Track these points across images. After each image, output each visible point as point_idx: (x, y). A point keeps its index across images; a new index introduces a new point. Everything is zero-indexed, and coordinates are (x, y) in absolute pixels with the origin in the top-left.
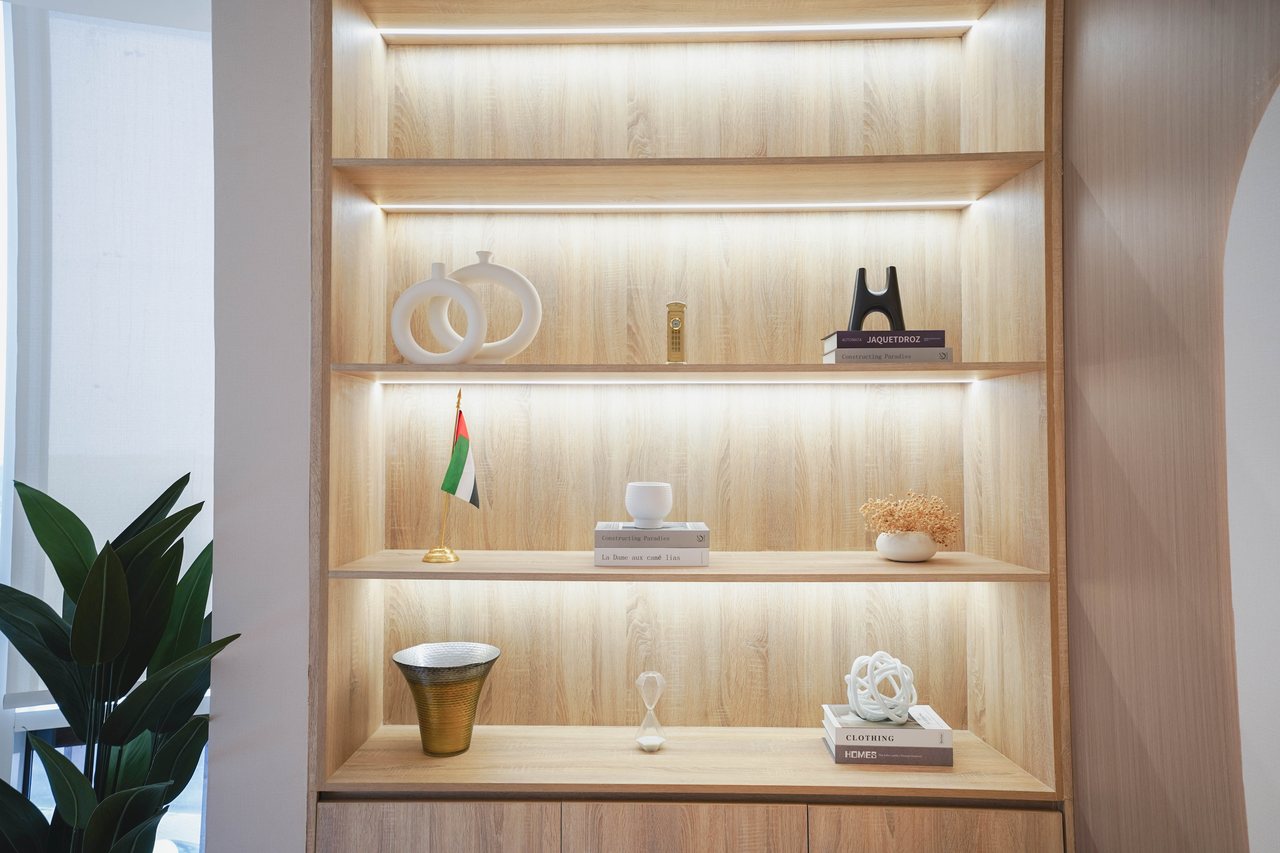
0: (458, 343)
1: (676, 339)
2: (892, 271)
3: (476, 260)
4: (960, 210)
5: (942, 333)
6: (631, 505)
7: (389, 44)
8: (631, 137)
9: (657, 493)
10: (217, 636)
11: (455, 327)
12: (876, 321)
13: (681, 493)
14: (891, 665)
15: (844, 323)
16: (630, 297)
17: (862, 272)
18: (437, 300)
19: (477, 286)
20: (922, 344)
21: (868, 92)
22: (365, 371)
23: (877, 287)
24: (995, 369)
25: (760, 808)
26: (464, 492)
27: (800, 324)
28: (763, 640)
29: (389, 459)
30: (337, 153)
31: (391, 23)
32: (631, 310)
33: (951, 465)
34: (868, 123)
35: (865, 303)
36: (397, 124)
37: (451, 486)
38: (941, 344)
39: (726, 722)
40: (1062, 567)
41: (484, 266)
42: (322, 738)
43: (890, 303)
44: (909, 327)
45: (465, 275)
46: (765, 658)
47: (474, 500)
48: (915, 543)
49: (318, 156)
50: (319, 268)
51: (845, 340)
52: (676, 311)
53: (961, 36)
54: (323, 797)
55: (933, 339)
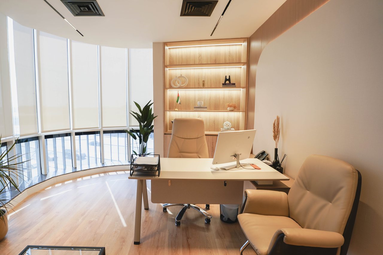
0: (178, 85)
1: (204, 85)
2: (229, 76)
3: (180, 76)
4: (241, 67)
5: (235, 83)
6: (198, 104)
7: (169, 48)
8: (199, 58)
9: (201, 102)
10: (154, 116)
11: (178, 83)
12: (227, 82)
13: (204, 103)
14: (228, 123)
15: (224, 83)
16: (199, 79)
17: (226, 76)
18: (176, 80)
19: (180, 78)
20: (233, 85)
21: (229, 52)
22: (167, 89)
23: (228, 78)
24: (243, 88)
25: (211, 136)
26: (179, 102)
27: (220, 82)
28: (214, 121)
29: (169, 99)
30: (165, 64)
31: (169, 46)
32: (199, 81)
33: (239, 100)
34: (229, 56)
35: (226, 80)
36: (170, 58)
37: (177, 102)
38: (235, 85)
39: (209, 131)
40: (247, 110)
41: (181, 76)
42: (165, 127)
43: (229, 80)
44: (231, 83)
45: (179, 77)
46: (214, 123)
47: (180, 104)
48: (232, 108)
49: (164, 65)
50: (164, 77)
51: (223, 84)
52: (204, 81)
53: (242, 45)
54: (165, 134)
55: (234, 84)
